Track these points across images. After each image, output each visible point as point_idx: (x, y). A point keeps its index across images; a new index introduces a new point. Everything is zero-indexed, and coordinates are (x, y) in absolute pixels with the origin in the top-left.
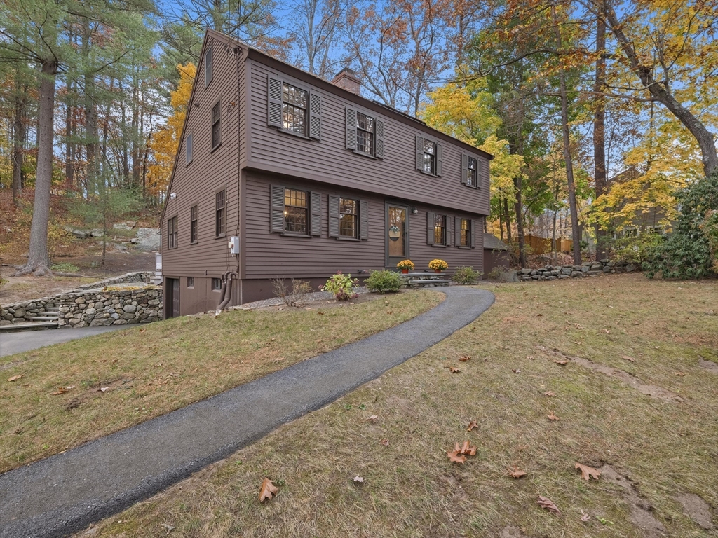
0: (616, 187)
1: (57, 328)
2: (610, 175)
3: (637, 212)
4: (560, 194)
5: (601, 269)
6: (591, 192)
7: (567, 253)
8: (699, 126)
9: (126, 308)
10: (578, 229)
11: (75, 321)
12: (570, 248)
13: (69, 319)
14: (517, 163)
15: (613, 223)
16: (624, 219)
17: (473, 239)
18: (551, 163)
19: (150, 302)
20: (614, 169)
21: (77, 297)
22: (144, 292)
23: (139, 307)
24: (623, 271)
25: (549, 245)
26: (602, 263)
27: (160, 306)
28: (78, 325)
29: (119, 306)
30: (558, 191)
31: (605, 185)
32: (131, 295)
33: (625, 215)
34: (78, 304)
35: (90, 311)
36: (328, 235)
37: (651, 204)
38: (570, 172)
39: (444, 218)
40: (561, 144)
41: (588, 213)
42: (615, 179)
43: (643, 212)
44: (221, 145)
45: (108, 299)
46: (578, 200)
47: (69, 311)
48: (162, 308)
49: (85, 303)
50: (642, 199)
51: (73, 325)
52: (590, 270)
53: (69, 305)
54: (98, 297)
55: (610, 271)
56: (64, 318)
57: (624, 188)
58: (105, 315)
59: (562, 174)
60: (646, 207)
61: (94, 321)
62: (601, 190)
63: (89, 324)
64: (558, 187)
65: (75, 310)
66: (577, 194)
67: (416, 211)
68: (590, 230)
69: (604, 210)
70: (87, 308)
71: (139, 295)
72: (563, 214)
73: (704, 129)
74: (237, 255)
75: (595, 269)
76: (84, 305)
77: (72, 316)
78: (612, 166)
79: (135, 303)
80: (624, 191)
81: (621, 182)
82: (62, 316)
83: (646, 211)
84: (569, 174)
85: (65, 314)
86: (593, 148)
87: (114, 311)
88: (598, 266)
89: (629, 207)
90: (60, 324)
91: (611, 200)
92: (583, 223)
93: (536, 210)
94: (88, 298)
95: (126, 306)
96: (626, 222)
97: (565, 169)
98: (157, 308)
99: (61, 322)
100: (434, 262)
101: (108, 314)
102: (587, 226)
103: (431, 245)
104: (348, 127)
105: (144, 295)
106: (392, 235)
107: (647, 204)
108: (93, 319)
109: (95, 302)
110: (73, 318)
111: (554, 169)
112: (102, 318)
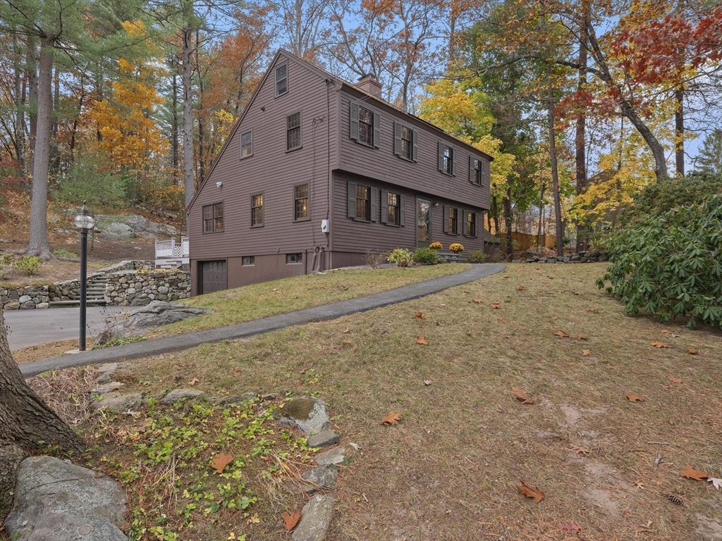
0: (593, 188)
1: (105, 306)
2: (589, 176)
3: (607, 210)
4: (546, 192)
5: (579, 259)
6: (573, 190)
7: (552, 249)
8: (654, 141)
9: (160, 289)
10: (561, 225)
11: (120, 299)
12: (553, 244)
13: (114, 297)
14: (510, 162)
15: (590, 219)
16: (598, 215)
17: (476, 229)
18: (538, 162)
19: (180, 285)
20: (592, 170)
21: (120, 277)
22: (175, 275)
23: (170, 288)
24: (597, 260)
25: (535, 241)
26: (580, 254)
27: (188, 289)
28: (122, 304)
29: (154, 287)
30: (544, 189)
31: (584, 186)
32: (164, 277)
33: (597, 213)
34: (121, 284)
35: (131, 291)
36: (380, 221)
37: (617, 204)
38: (555, 172)
39: (456, 211)
40: (548, 144)
41: (570, 210)
42: (592, 180)
43: (611, 210)
44: (302, 148)
45: (145, 280)
46: (562, 198)
47: (114, 290)
48: (190, 291)
49: (127, 283)
50: (611, 200)
51: (118, 303)
52: (571, 260)
53: (114, 285)
54: (138, 277)
55: (585, 262)
56: (110, 296)
57: (599, 189)
58: (143, 295)
59: (548, 173)
60: (613, 206)
61: (135, 300)
62: (581, 189)
63: (130, 303)
64: (544, 185)
65: (119, 289)
66: (561, 192)
67: (437, 205)
68: (571, 226)
69: (583, 208)
70: (128, 287)
71: (171, 277)
72: (549, 210)
73: (657, 143)
74: (327, 234)
75: (575, 259)
76: (126, 285)
77: (117, 294)
78: (590, 168)
79: (167, 285)
80: (597, 192)
81: (597, 183)
82: (109, 294)
83: (613, 209)
84: (555, 173)
85: (111, 292)
86: (575, 150)
87: (151, 292)
88: (577, 257)
89: (601, 206)
90: (108, 302)
91: (588, 198)
92: (565, 220)
93: (522, 206)
94: (129, 278)
95: (160, 287)
96: (599, 218)
97: (550, 169)
98: (185, 291)
99: (108, 300)
100: (454, 245)
101: (146, 294)
102: (569, 223)
103: (446, 233)
104: (396, 137)
105: (174, 277)
106: (419, 224)
107: (614, 203)
108: (134, 298)
109: (135, 283)
110: (117, 296)
111: (542, 168)
112: (140, 298)
